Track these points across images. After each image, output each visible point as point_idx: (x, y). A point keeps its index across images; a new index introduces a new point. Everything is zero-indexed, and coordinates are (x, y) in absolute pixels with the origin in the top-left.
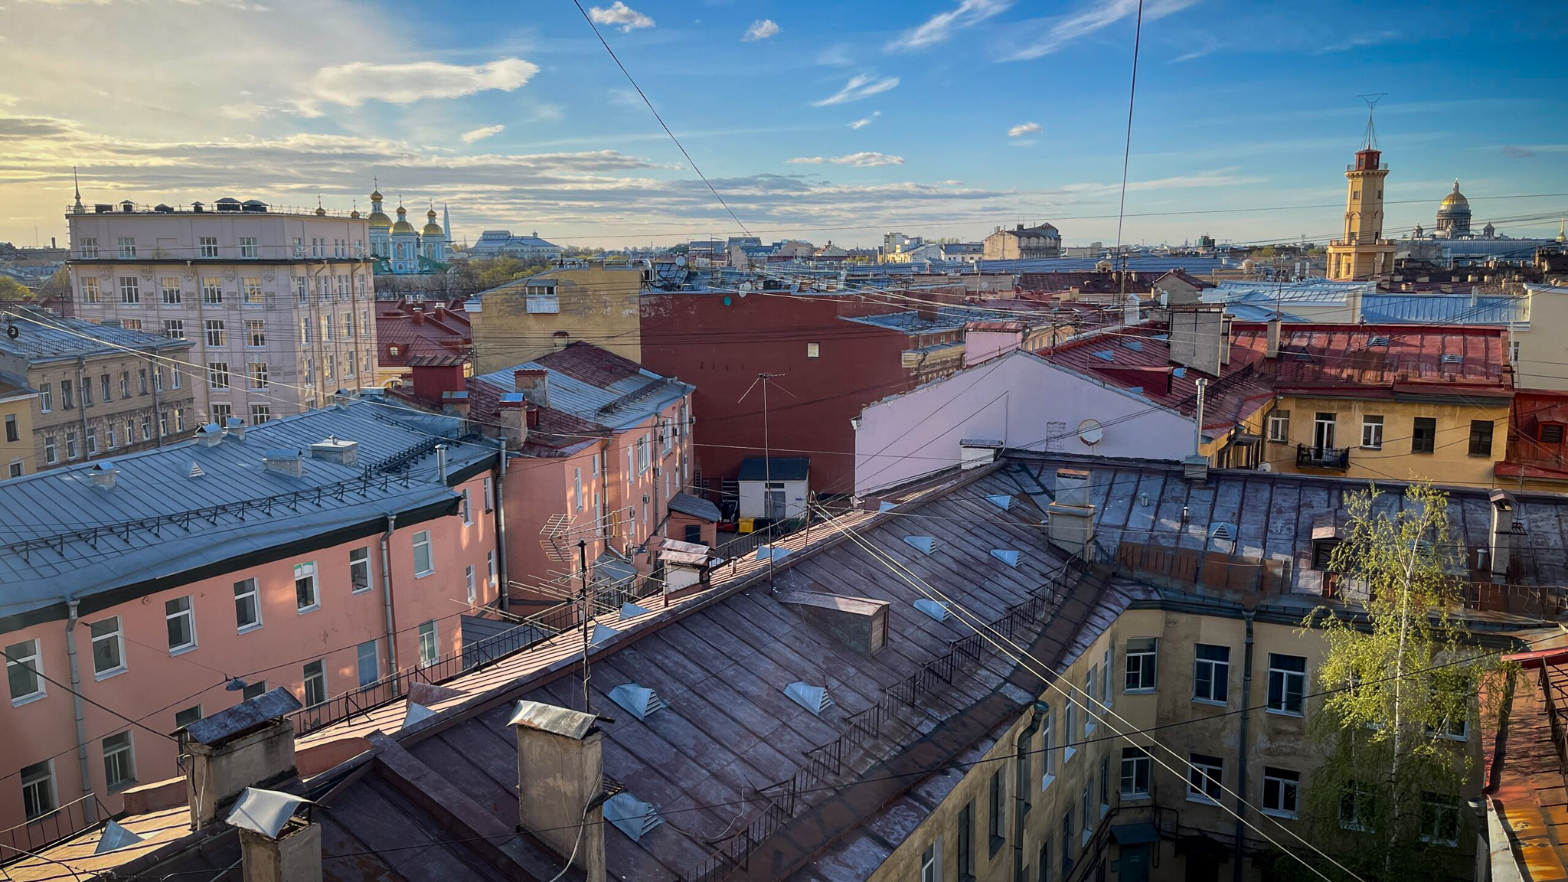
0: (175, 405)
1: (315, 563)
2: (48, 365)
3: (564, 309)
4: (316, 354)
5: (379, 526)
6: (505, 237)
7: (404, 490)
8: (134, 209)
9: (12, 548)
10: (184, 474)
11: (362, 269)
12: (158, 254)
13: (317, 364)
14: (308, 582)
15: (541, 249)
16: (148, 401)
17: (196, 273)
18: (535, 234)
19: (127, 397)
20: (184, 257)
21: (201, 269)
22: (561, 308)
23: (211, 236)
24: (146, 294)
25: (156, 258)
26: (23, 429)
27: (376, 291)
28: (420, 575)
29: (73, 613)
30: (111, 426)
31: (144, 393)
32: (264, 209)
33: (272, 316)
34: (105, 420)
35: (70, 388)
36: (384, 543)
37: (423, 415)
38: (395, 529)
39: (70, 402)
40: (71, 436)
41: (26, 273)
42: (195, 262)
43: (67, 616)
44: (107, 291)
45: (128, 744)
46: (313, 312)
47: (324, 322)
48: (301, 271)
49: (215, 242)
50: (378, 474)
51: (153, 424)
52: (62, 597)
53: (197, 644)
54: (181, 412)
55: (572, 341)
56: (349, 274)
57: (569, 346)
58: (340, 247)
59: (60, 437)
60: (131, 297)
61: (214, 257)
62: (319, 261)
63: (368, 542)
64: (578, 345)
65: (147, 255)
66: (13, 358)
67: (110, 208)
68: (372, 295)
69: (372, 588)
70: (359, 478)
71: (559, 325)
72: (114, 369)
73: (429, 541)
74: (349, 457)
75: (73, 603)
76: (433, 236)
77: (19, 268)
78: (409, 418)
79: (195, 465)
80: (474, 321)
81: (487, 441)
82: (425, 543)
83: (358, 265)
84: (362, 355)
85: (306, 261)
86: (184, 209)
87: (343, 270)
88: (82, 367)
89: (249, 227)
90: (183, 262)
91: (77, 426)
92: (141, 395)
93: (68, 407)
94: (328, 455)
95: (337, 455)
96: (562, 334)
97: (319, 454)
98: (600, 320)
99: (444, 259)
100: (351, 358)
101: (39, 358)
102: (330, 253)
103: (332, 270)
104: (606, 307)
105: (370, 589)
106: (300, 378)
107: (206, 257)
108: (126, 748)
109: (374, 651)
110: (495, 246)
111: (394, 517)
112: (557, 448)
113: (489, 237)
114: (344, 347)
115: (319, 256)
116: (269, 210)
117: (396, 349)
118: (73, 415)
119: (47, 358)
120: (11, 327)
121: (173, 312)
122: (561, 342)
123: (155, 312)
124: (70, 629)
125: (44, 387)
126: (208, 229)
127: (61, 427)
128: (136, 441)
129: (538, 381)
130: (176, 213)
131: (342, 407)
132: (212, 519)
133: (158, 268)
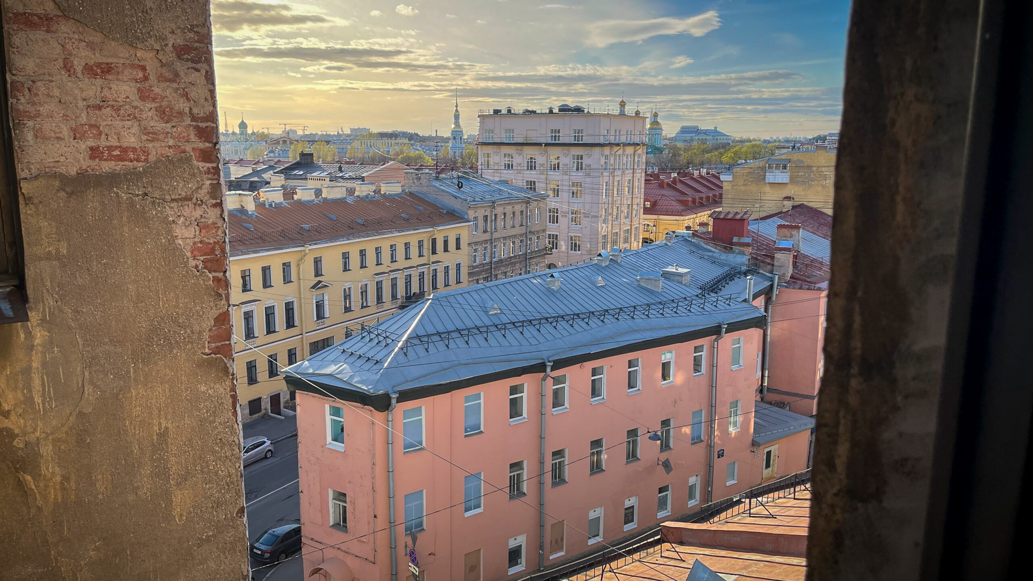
0: (536, 233)
1: (674, 352)
2: (478, 205)
3: (793, 180)
4: (610, 205)
5: (716, 331)
6: (696, 131)
7: (728, 307)
8: (512, 112)
9: (514, 324)
10: (594, 283)
11: (641, 151)
12: (526, 140)
13: (610, 211)
14: (666, 365)
15: (719, 138)
16: (523, 230)
17: (546, 152)
18: (716, 128)
19: (513, 227)
20: (541, 141)
21: (550, 149)
22: (790, 180)
23: (557, 129)
24: (517, 164)
25: (525, 142)
26: (464, 244)
27: (646, 165)
28: (734, 367)
29: (549, 369)
30: (504, 244)
31: (522, 225)
32: (583, 111)
33: (588, 180)
34: (502, 240)
35: (487, 220)
36: (716, 343)
37: (717, 252)
38: (725, 333)
39: (486, 229)
40: (485, 248)
41: (426, 150)
42: (547, 145)
43: (545, 371)
44: (496, 162)
45: (564, 457)
46: (611, 178)
47: (616, 183)
48: (607, 150)
49: (559, 132)
50: (708, 294)
51: (524, 244)
52: (543, 359)
53: (605, 398)
54: (538, 238)
55: (796, 204)
56: (633, 153)
57: (794, 207)
58: (629, 136)
59: (480, 248)
60: (509, 167)
61: (557, 142)
62: (618, 145)
63: (704, 342)
64: (801, 206)
65: (521, 140)
66: (461, 200)
67: (500, 111)
68: (644, 167)
69: (704, 373)
70: (697, 296)
71: (787, 192)
72: (509, 209)
73: (742, 344)
74: (686, 280)
75: (549, 364)
76: (656, 129)
77: (423, 147)
78: (710, 254)
79: (600, 278)
80: (726, 186)
81: (762, 274)
82: (739, 345)
83: (638, 147)
84: (635, 207)
85: (610, 145)
86: (543, 112)
87: (630, 150)
88: (494, 207)
89: (578, 122)
90: (540, 144)
91: (489, 243)
92: (520, 226)
93: (485, 231)
94: (672, 277)
95: (679, 278)
96: (788, 198)
97: (667, 276)
98: (820, 189)
99: (660, 144)
100: (628, 208)
101: (474, 201)
102: (623, 139)
103: (624, 151)
104: (826, 180)
105: (702, 374)
106: (601, 220)
107: (553, 142)
108: (562, 459)
109: (701, 417)
110: (688, 136)
111: (726, 326)
112: (815, 283)
113: (685, 130)
114: (625, 202)
115: (617, 141)
116: (586, 111)
117: (649, 203)
118: (487, 236)
119: (478, 201)
120: (459, 182)
121: (532, 175)
122: (788, 204)
123: (522, 175)
124: (544, 379)
125: (476, 218)
126: (555, 123)
127: (481, 243)
128: (516, 254)
129: (794, 232)
130: (539, 114)
131: (669, 244)
132: (616, 316)
133: (526, 148)
